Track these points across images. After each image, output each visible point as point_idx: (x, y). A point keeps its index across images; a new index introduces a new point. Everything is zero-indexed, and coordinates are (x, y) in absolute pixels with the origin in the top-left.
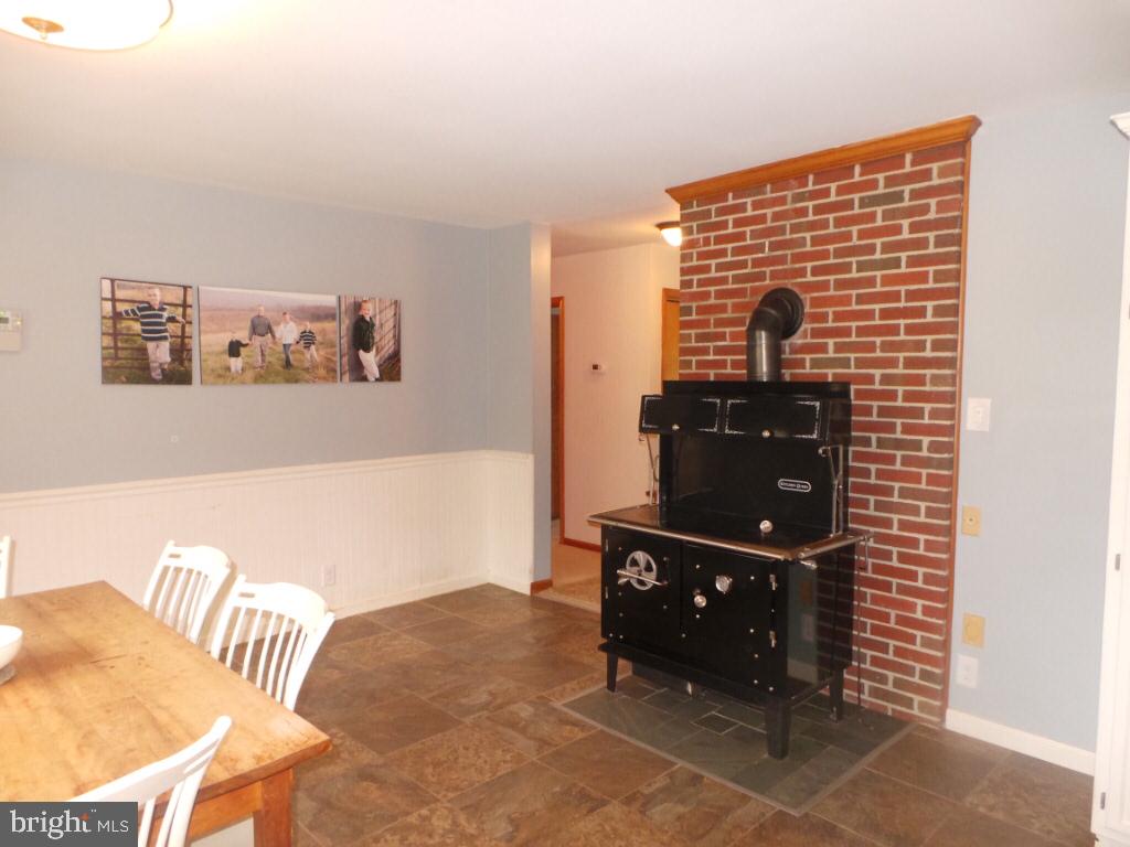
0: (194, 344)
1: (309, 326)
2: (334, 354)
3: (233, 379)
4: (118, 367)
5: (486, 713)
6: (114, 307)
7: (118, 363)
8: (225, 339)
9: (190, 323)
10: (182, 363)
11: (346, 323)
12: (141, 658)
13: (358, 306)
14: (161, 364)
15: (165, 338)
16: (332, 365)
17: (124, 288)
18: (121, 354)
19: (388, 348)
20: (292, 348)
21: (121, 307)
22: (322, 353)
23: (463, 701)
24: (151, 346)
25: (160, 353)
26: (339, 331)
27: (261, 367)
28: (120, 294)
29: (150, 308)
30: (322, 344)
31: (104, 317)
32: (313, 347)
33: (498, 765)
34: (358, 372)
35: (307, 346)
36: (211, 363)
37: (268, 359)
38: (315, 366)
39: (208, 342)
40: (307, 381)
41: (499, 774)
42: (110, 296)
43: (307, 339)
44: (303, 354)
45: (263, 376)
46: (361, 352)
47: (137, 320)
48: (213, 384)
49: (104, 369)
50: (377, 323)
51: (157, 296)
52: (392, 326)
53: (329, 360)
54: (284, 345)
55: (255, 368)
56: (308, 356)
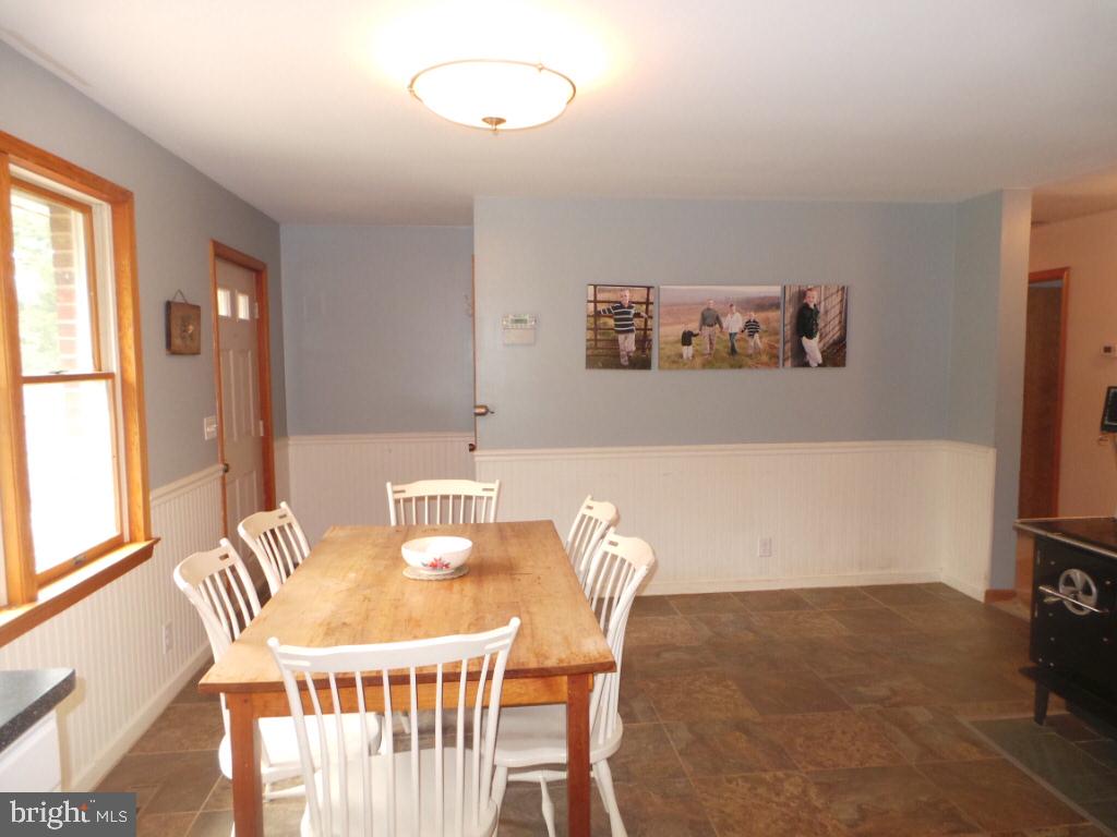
0: (654, 336)
1: (753, 316)
2: (778, 342)
3: (685, 364)
4: (597, 355)
5: (879, 707)
6: (595, 307)
7: (596, 352)
8: (679, 330)
9: (651, 317)
10: (644, 351)
11: (790, 311)
12: (539, 578)
13: (802, 294)
14: (628, 353)
15: (632, 331)
16: (775, 351)
17: (603, 291)
18: (600, 344)
19: (833, 332)
20: (738, 337)
21: (601, 307)
22: (765, 340)
23: (861, 689)
24: (621, 337)
25: (628, 343)
26: (783, 320)
27: (710, 354)
28: (600, 297)
29: (622, 307)
30: (766, 331)
31: (588, 316)
32: (757, 335)
33: (870, 756)
34: (800, 358)
35: (751, 335)
36: (670, 351)
37: (715, 346)
38: (758, 352)
39: (666, 333)
40: (750, 367)
41: (867, 765)
42: (592, 299)
43: (752, 328)
44: (747, 341)
45: (711, 362)
46: (804, 339)
47: (611, 317)
48: (669, 369)
49: (588, 356)
50: (822, 310)
51: (627, 296)
52: (838, 312)
53: (772, 347)
54: (731, 335)
55: (703, 355)
56: (752, 344)
